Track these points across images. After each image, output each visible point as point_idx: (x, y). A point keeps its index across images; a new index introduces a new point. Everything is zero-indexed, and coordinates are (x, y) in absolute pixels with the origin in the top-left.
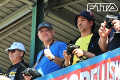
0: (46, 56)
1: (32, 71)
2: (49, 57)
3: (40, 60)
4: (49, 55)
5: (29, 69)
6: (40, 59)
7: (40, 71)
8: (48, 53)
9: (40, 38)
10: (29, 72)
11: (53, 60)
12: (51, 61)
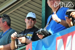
0: (54, 20)
1: (44, 31)
2: (56, 20)
3: (49, 23)
4: (56, 19)
5: (41, 29)
6: (50, 21)
7: (50, 31)
8: (55, 17)
9: (49, 5)
10: (42, 32)
11: (59, 22)
12: (58, 23)
